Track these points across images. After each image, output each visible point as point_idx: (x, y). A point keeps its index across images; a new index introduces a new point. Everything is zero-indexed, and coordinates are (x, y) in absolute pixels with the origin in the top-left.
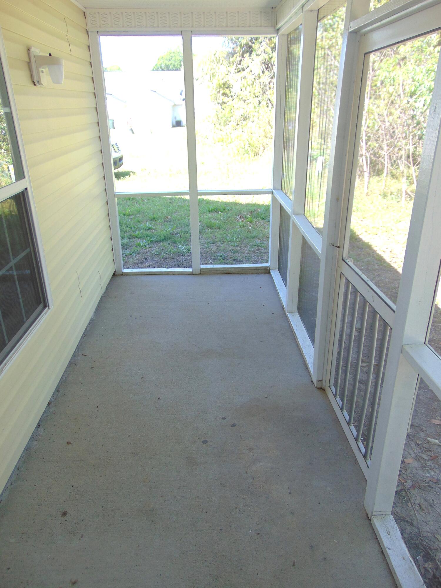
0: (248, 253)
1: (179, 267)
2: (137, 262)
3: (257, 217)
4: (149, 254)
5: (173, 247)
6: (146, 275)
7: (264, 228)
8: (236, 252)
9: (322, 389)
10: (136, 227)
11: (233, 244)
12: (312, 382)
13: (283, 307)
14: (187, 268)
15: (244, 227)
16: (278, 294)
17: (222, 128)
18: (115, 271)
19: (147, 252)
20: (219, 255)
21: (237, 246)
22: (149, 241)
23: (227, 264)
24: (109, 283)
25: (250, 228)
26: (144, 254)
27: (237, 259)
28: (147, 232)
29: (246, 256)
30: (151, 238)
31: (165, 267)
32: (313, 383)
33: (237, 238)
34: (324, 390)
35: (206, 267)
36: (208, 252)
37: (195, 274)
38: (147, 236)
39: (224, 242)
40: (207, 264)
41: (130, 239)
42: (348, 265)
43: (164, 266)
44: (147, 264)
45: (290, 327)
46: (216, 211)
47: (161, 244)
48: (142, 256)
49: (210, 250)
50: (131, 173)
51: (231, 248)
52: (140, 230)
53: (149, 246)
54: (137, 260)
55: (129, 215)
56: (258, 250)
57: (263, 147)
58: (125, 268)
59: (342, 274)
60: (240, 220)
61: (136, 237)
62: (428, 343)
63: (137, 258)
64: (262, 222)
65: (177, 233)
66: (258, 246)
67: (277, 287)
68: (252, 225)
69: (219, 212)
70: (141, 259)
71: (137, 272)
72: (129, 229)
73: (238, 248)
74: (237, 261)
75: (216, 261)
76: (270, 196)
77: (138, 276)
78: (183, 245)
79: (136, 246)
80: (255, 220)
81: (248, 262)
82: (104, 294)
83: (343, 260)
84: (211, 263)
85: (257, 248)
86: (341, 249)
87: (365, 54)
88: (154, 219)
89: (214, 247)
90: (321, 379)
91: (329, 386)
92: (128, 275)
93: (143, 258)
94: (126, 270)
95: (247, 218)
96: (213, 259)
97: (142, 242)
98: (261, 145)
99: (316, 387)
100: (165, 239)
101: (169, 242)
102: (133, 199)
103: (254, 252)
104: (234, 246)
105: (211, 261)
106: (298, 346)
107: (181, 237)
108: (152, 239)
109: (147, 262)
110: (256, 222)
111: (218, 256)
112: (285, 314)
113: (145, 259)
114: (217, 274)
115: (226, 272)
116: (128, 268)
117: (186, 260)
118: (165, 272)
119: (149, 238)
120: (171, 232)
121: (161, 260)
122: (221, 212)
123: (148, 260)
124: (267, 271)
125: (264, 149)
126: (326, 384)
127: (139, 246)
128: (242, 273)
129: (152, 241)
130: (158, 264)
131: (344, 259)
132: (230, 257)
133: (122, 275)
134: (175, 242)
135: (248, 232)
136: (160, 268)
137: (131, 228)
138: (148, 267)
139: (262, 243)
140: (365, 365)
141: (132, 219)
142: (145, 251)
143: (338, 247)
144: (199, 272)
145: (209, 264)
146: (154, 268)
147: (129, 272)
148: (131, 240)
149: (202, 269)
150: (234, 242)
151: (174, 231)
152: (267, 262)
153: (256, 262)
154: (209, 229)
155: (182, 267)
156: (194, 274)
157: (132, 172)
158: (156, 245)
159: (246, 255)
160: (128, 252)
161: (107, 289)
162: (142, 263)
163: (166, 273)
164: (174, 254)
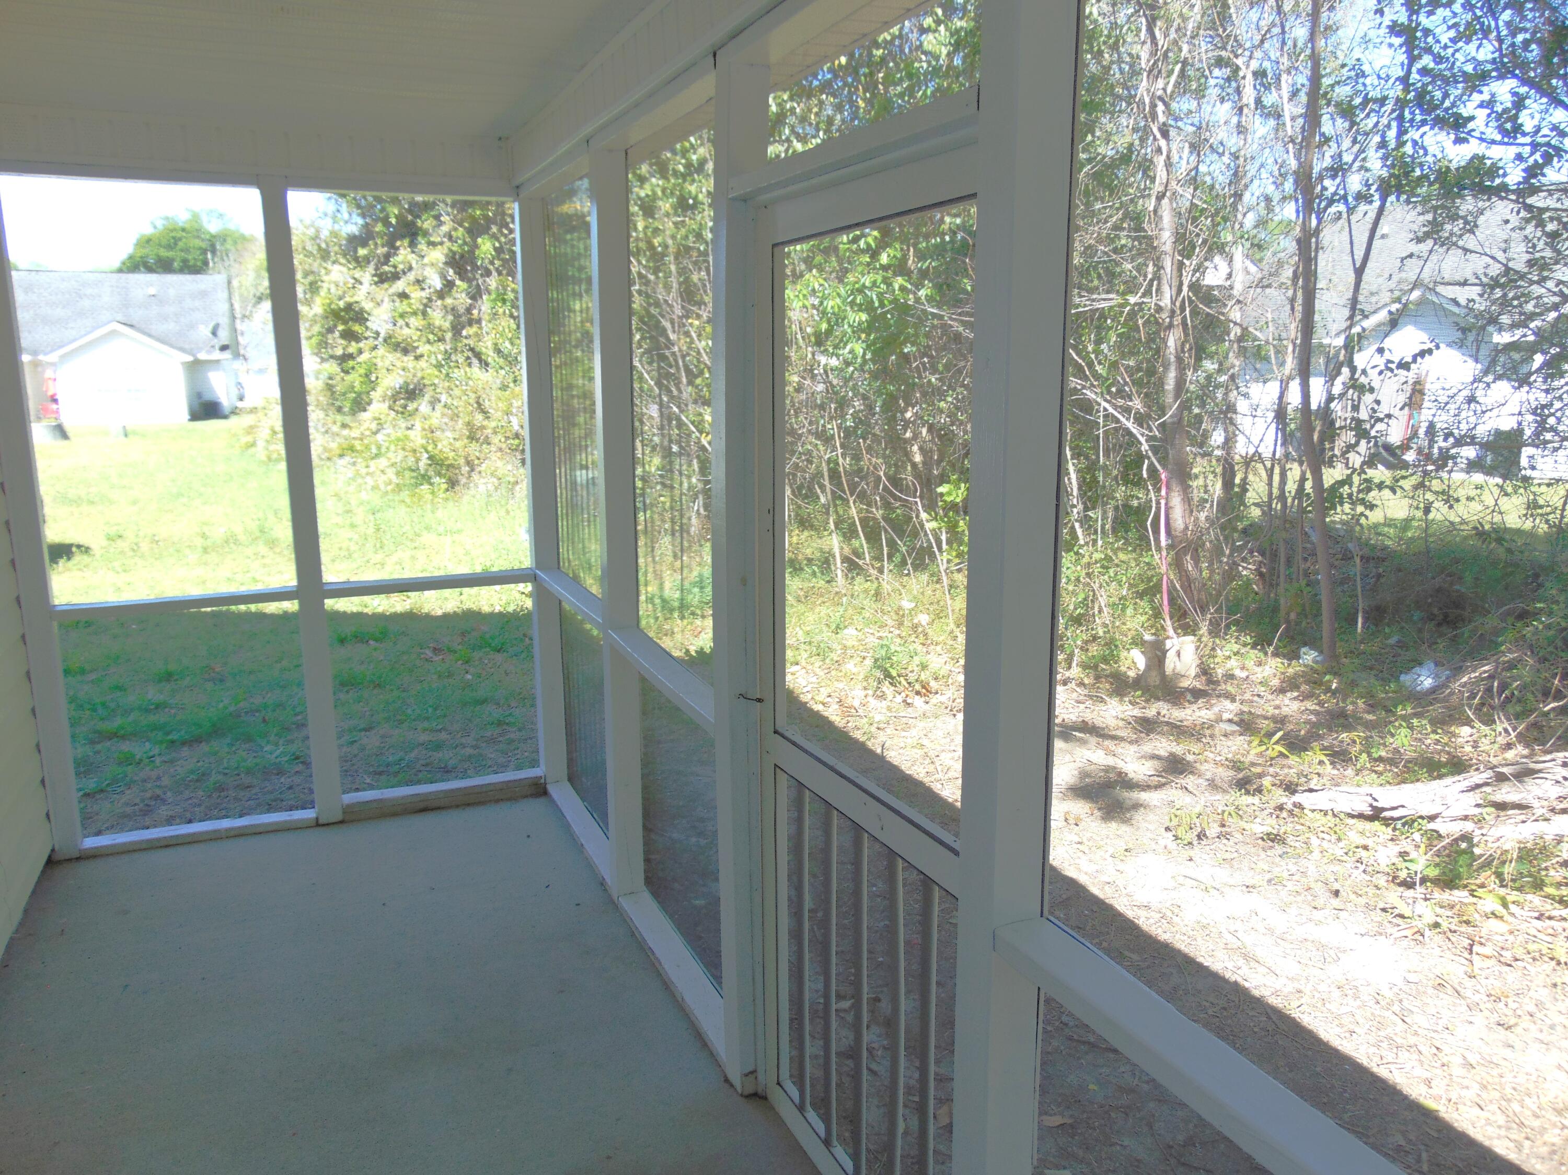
0: (476, 747)
1: (270, 808)
2: (129, 810)
3: (481, 647)
4: (166, 781)
5: (244, 754)
6: (167, 846)
7: (507, 674)
8: (438, 747)
9: (758, 1097)
10: (113, 705)
11: (426, 724)
12: (727, 1080)
13: (602, 883)
14: (297, 809)
15: (450, 675)
16: (580, 848)
17: (348, 420)
18: (53, 850)
19: (159, 778)
20: (391, 759)
21: (440, 731)
22: (161, 742)
23: (419, 782)
24: (34, 892)
25: (469, 677)
26: (149, 785)
27: (446, 767)
28: (152, 718)
29: (470, 756)
30: (168, 733)
31: (226, 817)
32: (732, 1085)
33: (436, 709)
34: (764, 1098)
35: (355, 801)
36: (355, 756)
37: (328, 824)
38: (155, 728)
39: (401, 722)
40: (357, 790)
41: (92, 742)
42: (794, 744)
43: (224, 813)
44: (164, 811)
45: (633, 935)
46: (360, 638)
47: (205, 747)
48: (145, 791)
49: (363, 749)
50: (74, 549)
51: (424, 737)
52: (127, 712)
53: (164, 758)
54: (127, 804)
55: (83, 672)
56: (501, 735)
57: (468, 463)
58: (86, 836)
59: (778, 770)
60: (436, 659)
61: (113, 735)
62: (1051, 913)
63: (124, 799)
64: (499, 657)
65: (252, 712)
66: (500, 723)
67: (576, 829)
68: (472, 670)
69: (371, 642)
70: (143, 800)
71: (131, 843)
72: (88, 712)
73: (443, 736)
74: (447, 772)
75: (383, 777)
76: (528, 587)
77: (136, 856)
78: (277, 745)
79: (120, 764)
80: (477, 655)
81: (480, 769)
82: (17, 931)
83: (776, 732)
84: (371, 787)
85: (498, 731)
86: (768, 704)
87: (774, 246)
88: (168, 677)
89: (372, 741)
90: (751, 1069)
91: (779, 1084)
92: (101, 856)
93: (148, 795)
94: (91, 843)
95: (455, 652)
96: (376, 773)
97: (138, 750)
98: (462, 461)
99: (742, 1095)
100: (216, 731)
101: (228, 740)
102: (88, 624)
103: (492, 741)
104: (432, 731)
105: (368, 781)
106: (667, 986)
107: (264, 720)
108: (170, 737)
109: (164, 808)
110: (481, 659)
111: (388, 765)
112: (612, 902)
113: (156, 798)
114: (395, 815)
115: (422, 805)
116: (99, 833)
117: (290, 788)
118: (227, 830)
119: (160, 734)
120: (232, 709)
121: (210, 796)
122: (376, 640)
123: (164, 801)
124: (539, 790)
125: (473, 470)
126: (766, 1079)
127: (128, 760)
128: (469, 805)
129: (173, 742)
130: (202, 808)
131: (780, 730)
132: (424, 762)
133: (78, 859)
134: (249, 739)
135: (464, 689)
136: (210, 819)
137: (95, 710)
138: (170, 821)
139: (510, 715)
140: (846, 1004)
141: (92, 681)
142: (154, 774)
143: (759, 700)
144: (340, 817)
145: (364, 790)
146: (190, 821)
147: (106, 846)
148: (98, 747)
149: (348, 806)
150: (427, 719)
151: (242, 704)
152: (534, 763)
153: (503, 768)
154: (347, 692)
155: (280, 809)
156: (324, 825)
157: (79, 546)
158: (185, 751)
159: (468, 751)
160: (91, 784)
161: (26, 911)
162: (147, 811)
163: (232, 833)
164: (249, 772)
